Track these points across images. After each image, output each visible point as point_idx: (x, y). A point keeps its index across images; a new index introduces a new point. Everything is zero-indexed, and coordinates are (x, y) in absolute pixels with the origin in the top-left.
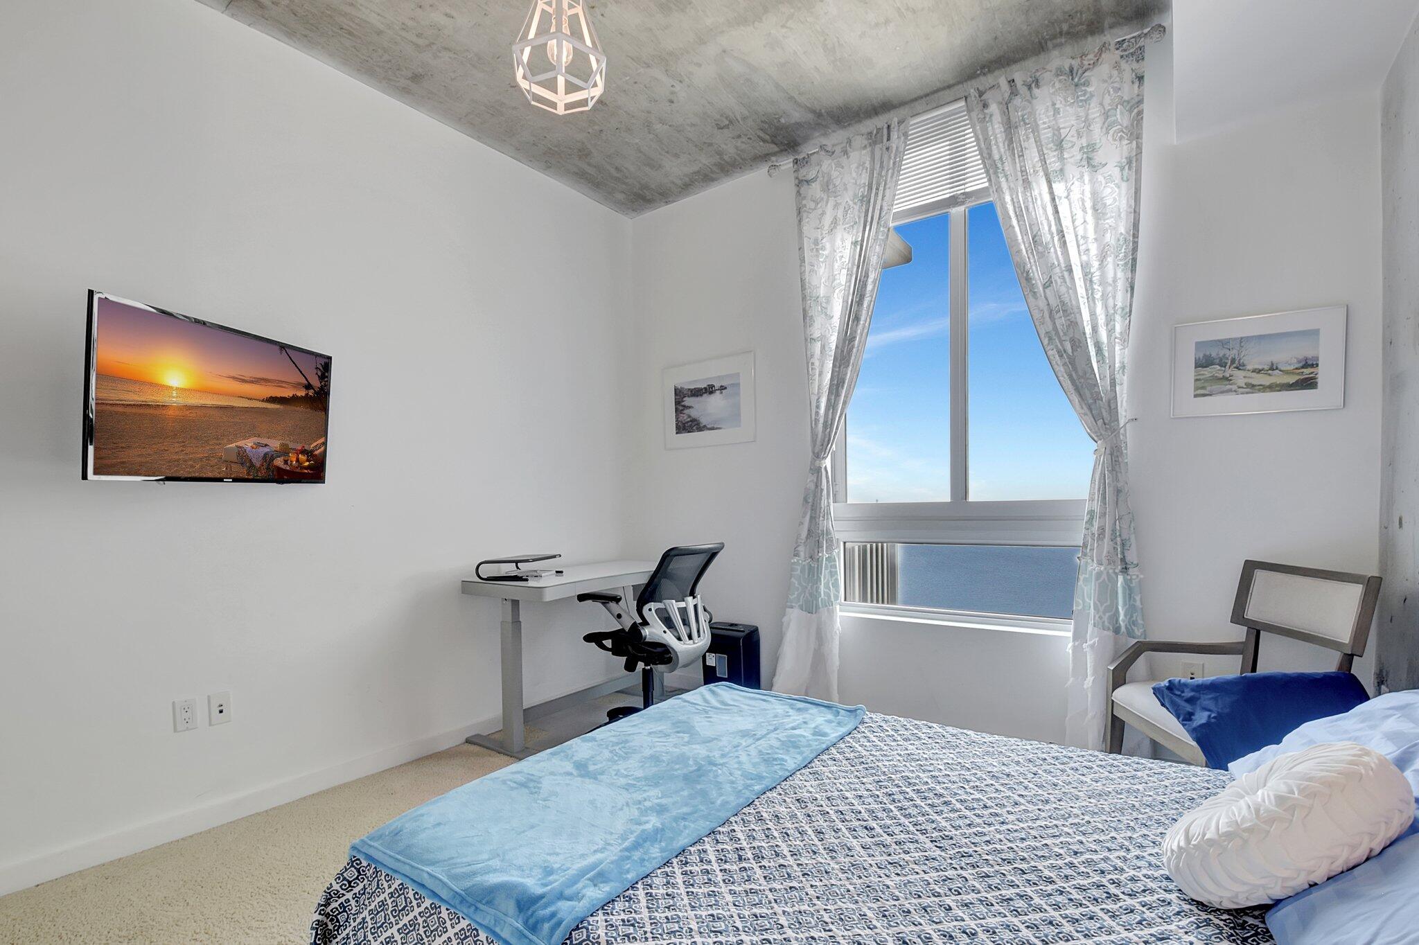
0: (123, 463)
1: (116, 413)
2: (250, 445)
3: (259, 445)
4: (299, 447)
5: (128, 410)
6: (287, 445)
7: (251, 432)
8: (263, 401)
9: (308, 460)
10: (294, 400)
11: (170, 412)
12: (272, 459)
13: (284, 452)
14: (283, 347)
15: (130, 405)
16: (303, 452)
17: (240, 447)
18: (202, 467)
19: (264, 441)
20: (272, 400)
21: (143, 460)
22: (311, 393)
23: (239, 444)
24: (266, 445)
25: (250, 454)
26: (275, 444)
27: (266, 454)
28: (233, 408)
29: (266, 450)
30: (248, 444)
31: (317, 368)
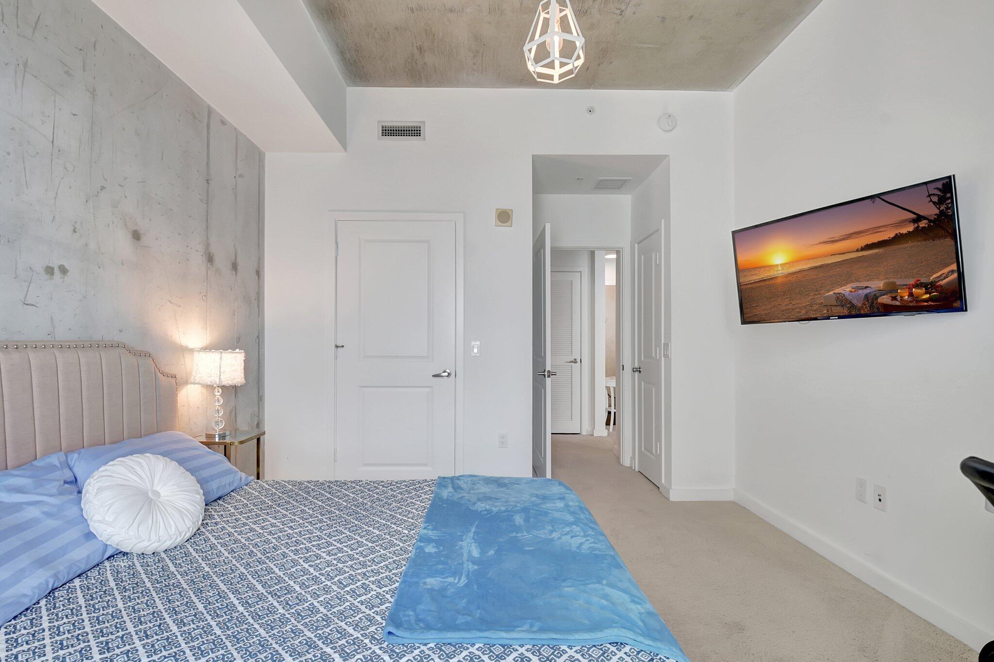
1: (748, 289)
2: (848, 290)
3: (859, 288)
4: (912, 281)
6: (894, 283)
7: (848, 279)
8: (857, 250)
9: (928, 293)
10: (898, 239)
11: (778, 281)
12: (876, 297)
13: (891, 289)
14: (878, 196)
16: (918, 285)
17: (838, 293)
18: (807, 312)
19: (864, 284)
20: (868, 247)
22: (923, 224)
23: (837, 291)
24: (866, 287)
25: (849, 298)
26: (878, 284)
27: (866, 296)
28: (827, 265)
29: (868, 291)
30: (846, 290)
31: (930, 196)
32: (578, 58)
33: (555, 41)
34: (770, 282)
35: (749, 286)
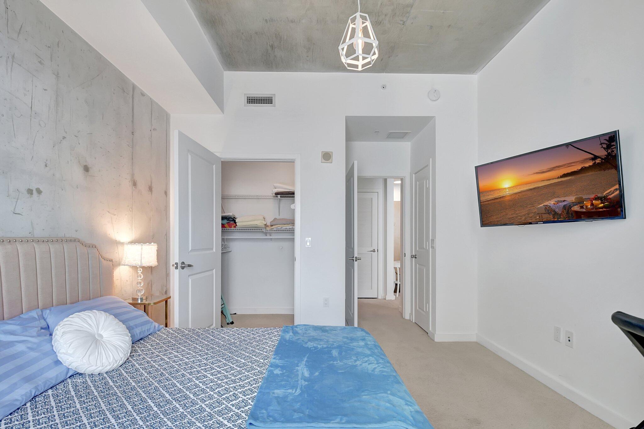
0: (490, 222)
1: (486, 204)
2: (553, 203)
3: (558, 202)
5: (489, 202)
6: (581, 197)
7: (553, 196)
8: (558, 178)
9: (601, 203)
10: (583, 170)
11: (506, 199)
12: (570, 207)
13: (580, 202)
14: (567, 145)
15: (491, 200)
16: (597, 198)
17: (546, 205)
18: (525, 219)
19: (563, 199)
20: (565, 175)
21: (498, 220)
22: (598, 161)
24: (564, 201)
25: (554, 208)
26: (571, 199)
27: (564, 206)
28: (538, 188)
29: (565, 203)
30: (551, 203)
31: (601, 144)
32: (374, 54)
33: (359, 43)
34: (502, 199)
35: (487, 203)
